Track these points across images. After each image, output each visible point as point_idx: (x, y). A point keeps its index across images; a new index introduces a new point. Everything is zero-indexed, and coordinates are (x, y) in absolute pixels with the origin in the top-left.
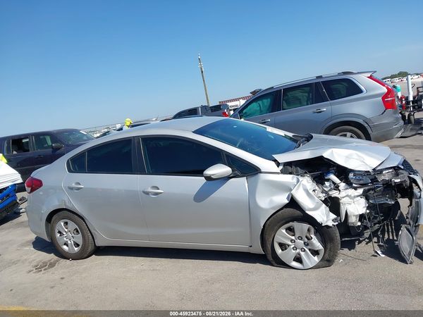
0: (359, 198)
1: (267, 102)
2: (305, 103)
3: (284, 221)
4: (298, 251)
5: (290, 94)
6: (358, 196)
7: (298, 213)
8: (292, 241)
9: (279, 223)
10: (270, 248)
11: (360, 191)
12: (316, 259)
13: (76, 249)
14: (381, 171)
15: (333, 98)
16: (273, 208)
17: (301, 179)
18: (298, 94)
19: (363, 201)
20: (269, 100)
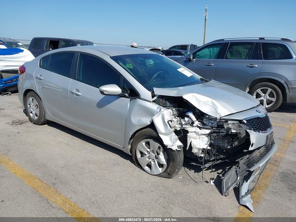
0: (204, 136)
1: (216, 50)
2: (244, 58)
3: (145, 137)
4: (150, 160)
5: (235, 48)
6: (204, 135)
7: (155, 133)
8: (148, 152)
9: (142, 137)
10: (134, 152)
11: (208, 131)
12: (160, 170)
13: (36, 117)
14: (226, 121)
15: (266, 58)
16: (139, 125)
17: (163, 109)
18: (241, 49)
19: (206, 139)
20: (218, 49)
